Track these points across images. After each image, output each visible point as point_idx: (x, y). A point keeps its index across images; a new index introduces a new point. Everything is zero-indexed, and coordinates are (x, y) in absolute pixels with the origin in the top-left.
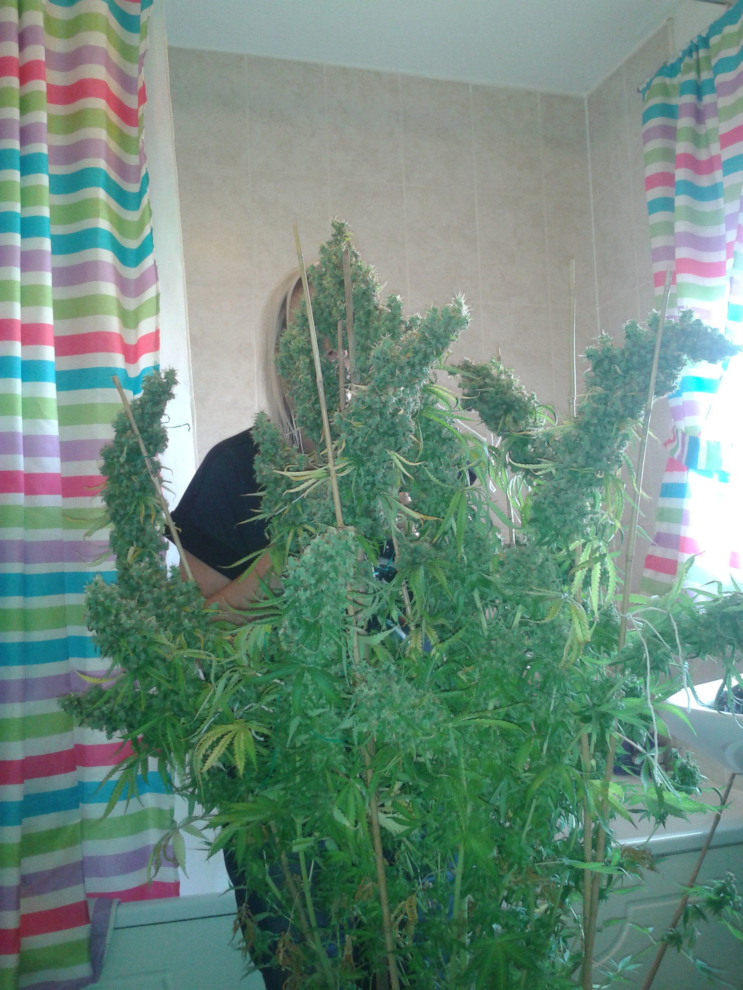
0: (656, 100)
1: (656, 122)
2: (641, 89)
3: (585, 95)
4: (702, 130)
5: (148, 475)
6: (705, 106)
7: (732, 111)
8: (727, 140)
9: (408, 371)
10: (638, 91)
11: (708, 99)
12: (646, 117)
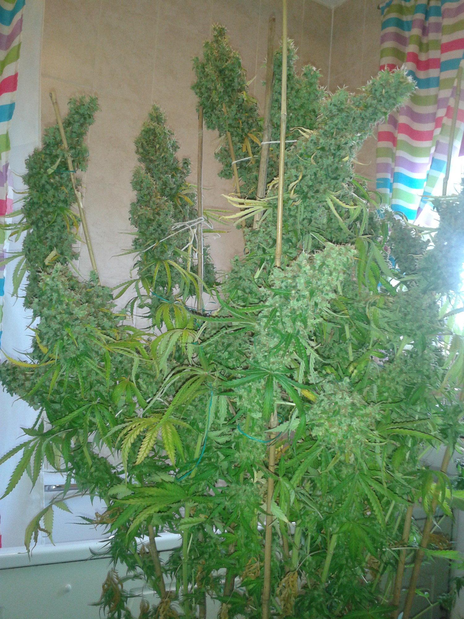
0: (393, 15)
1: (391, 29)
2: (381, 6)
3: (333, 7)
4: (425, 41)
5: (72, 188)
6: (429, 24)
7: (454, 28)
8: (446, 48)
9: (359, 121)
10: (379, 8)
11: (432, 19)
12: (385, 25)
